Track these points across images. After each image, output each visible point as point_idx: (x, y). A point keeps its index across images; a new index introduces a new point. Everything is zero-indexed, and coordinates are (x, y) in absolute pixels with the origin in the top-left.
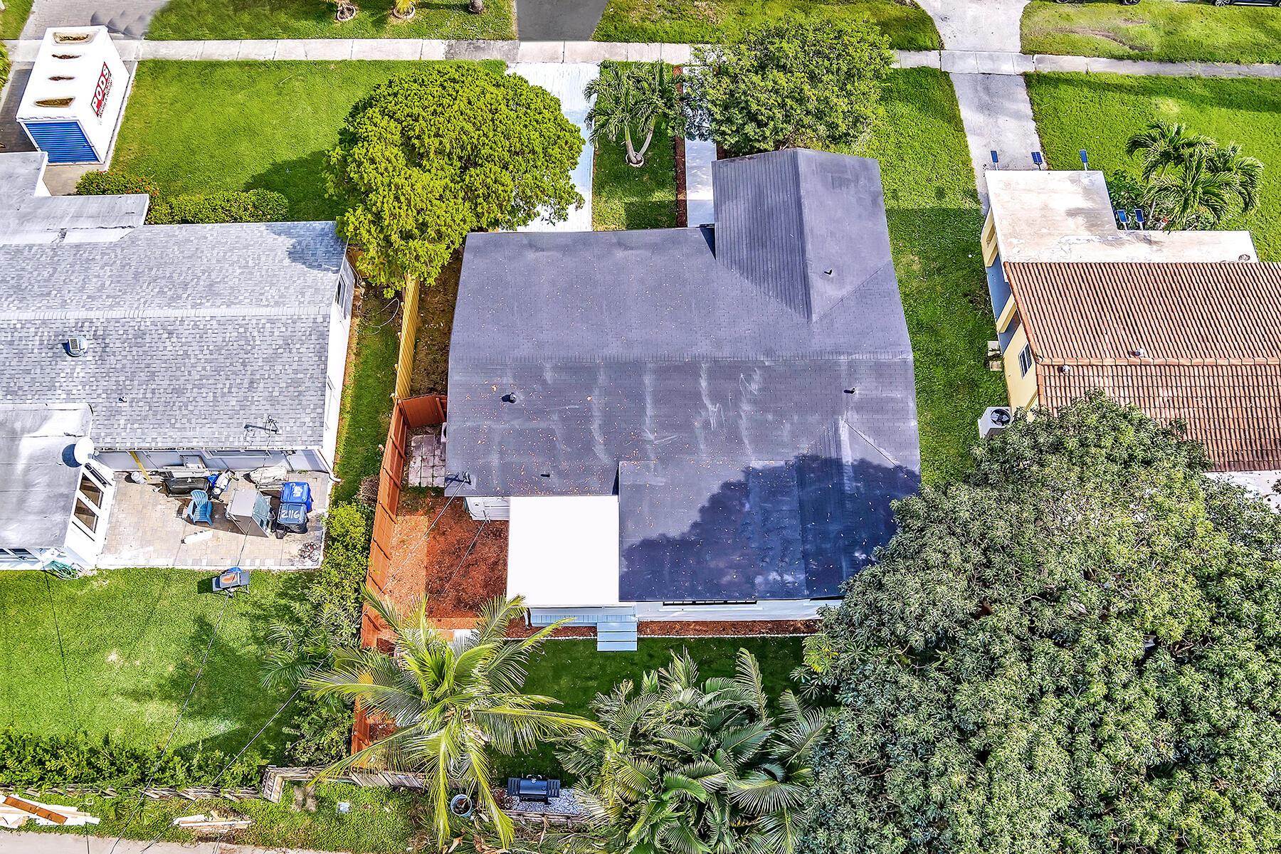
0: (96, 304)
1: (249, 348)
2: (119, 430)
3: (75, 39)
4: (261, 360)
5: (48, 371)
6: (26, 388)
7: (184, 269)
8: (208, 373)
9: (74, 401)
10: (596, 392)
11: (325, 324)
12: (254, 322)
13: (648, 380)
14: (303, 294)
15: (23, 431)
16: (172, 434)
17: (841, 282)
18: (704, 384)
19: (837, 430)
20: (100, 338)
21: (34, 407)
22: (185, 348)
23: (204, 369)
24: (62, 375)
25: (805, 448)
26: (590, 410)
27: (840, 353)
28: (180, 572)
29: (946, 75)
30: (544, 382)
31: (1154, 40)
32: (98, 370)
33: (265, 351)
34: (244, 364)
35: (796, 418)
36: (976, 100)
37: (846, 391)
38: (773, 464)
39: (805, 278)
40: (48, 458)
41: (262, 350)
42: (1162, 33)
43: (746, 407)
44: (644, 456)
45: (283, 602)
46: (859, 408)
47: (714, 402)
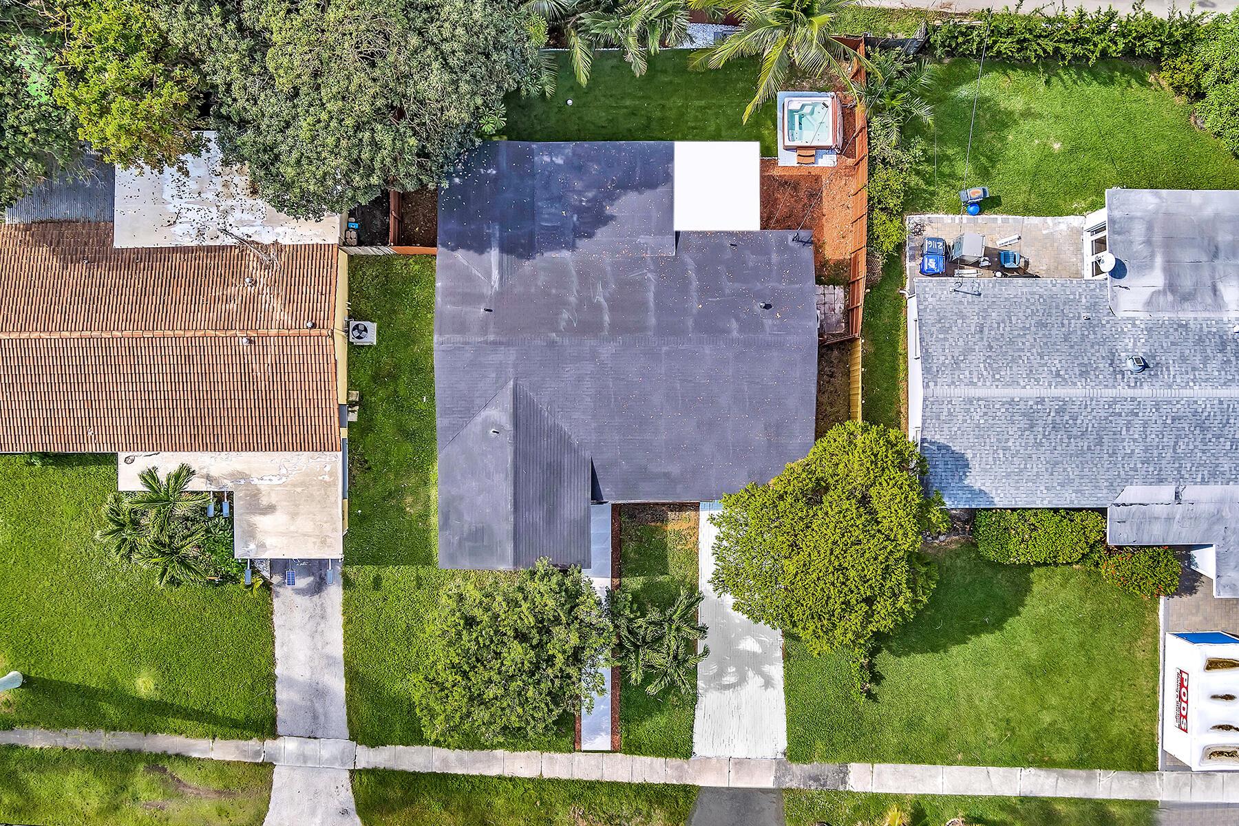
0: (1129, 406)
1: (988, 361)
2: (1085, 293)
3: (1221, 753)
4: (977, 350)
5: (1156, 344)
6: (1171, 330)
7: (1059, 448)
8: (1019, 340)
9: (1128, 319)
10: (694, 311)
11: (926, 380)
12: (988, 384)
13: (652, 321)
14: (950, 414)
15: (1164, 292)
16: (1040, 290)
17: (487, 424)
18: (607, 318)
19: (501, 278)
20: (1118, 372)
21: (1161, 315)
22: (1043, 362)
23: (1023, 343)
24: (1143, 341)
25: (527, 265)
26: (699, 298)
27: (494, 343)
28: (1016, 214)
29: (353, 737)
30: (737, 320)
31: (141, 780)
32: (1114, 344)
33: (974, 357)
34: (991, 348)
35: (533, 290)
36: (327, 703)
37: (491, 311)
38: (554, 254)
39: (516, 425)
40: (1138, 267)
41: (977, 357)
42: (130, 789)
43: (573, 299)
44: (656, 260)
45: (932, 188)
46: (480, 298)
47: (599, 303)
